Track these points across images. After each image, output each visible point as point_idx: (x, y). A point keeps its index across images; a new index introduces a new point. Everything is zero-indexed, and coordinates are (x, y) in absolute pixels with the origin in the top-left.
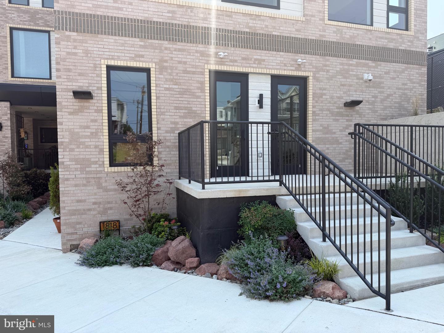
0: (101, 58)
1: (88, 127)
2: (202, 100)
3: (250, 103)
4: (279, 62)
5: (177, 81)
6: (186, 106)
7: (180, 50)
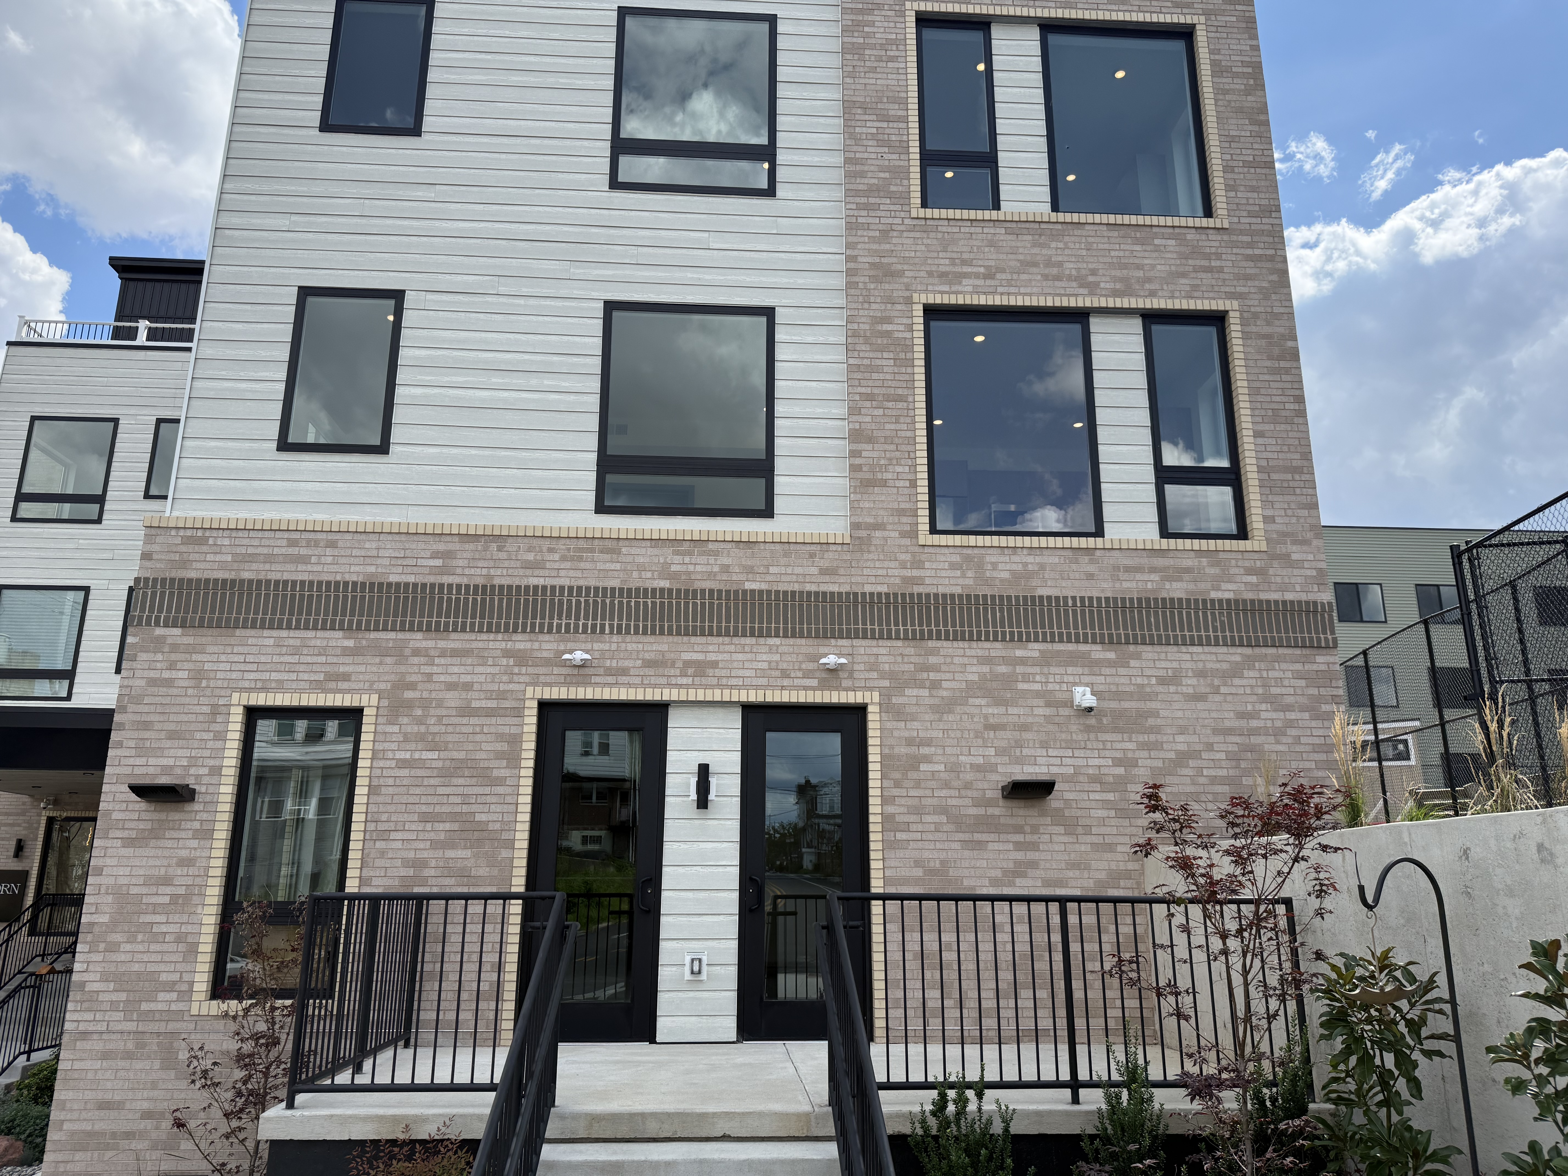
0: (234, 689)
1: (166, 881)
2: (509, 790)
3: (668, 792)
4: (765, 665)
5: (437, 739)
6: (458, 809)
7: (455, 653)
